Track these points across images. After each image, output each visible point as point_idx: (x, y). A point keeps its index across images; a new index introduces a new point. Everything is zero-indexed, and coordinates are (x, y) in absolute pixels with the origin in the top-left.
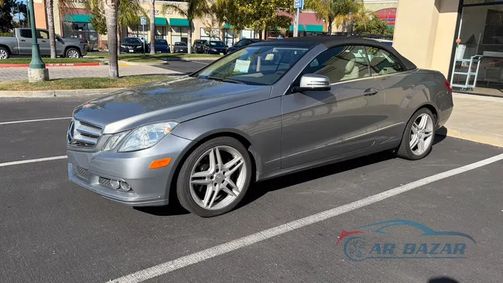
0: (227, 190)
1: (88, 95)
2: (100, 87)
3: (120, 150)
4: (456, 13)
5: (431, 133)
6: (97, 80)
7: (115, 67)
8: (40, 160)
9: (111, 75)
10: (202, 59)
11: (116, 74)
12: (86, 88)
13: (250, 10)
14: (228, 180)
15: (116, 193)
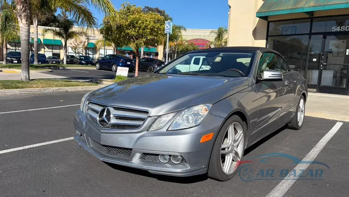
3: (170, 129)
4: (265, 41)
6: (12, 82)
7: (27, 72)
9: (23, 78)
11: (28, 78)
15: (167, 167)
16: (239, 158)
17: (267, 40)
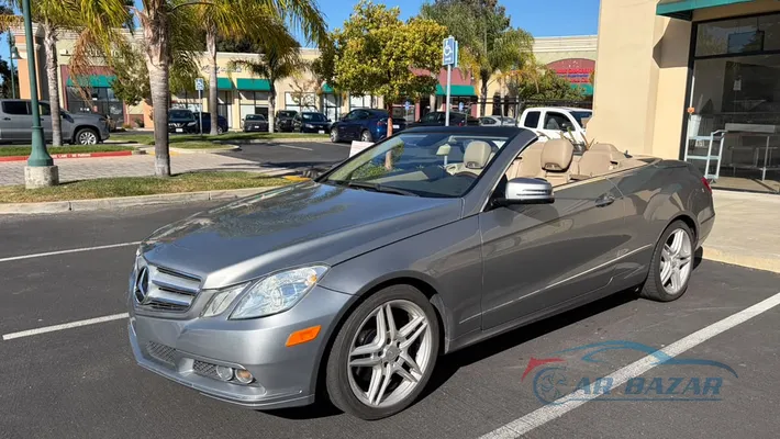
0: (403, 373)
1: (124, 205)
2: (143, 193)
3: (234, 316)
4: (686, 69)
5: (689, 259)
6: (136, 181)
7: (165, 160)
8: (70, 325)
9: (159, 173)
10: (292, 140)
11: (166, 171)
12: (121, 195)
13: (374, 69)
14: (404, 356)
15: (229, 389)
16: (420, 373)
17: (691, 66)
